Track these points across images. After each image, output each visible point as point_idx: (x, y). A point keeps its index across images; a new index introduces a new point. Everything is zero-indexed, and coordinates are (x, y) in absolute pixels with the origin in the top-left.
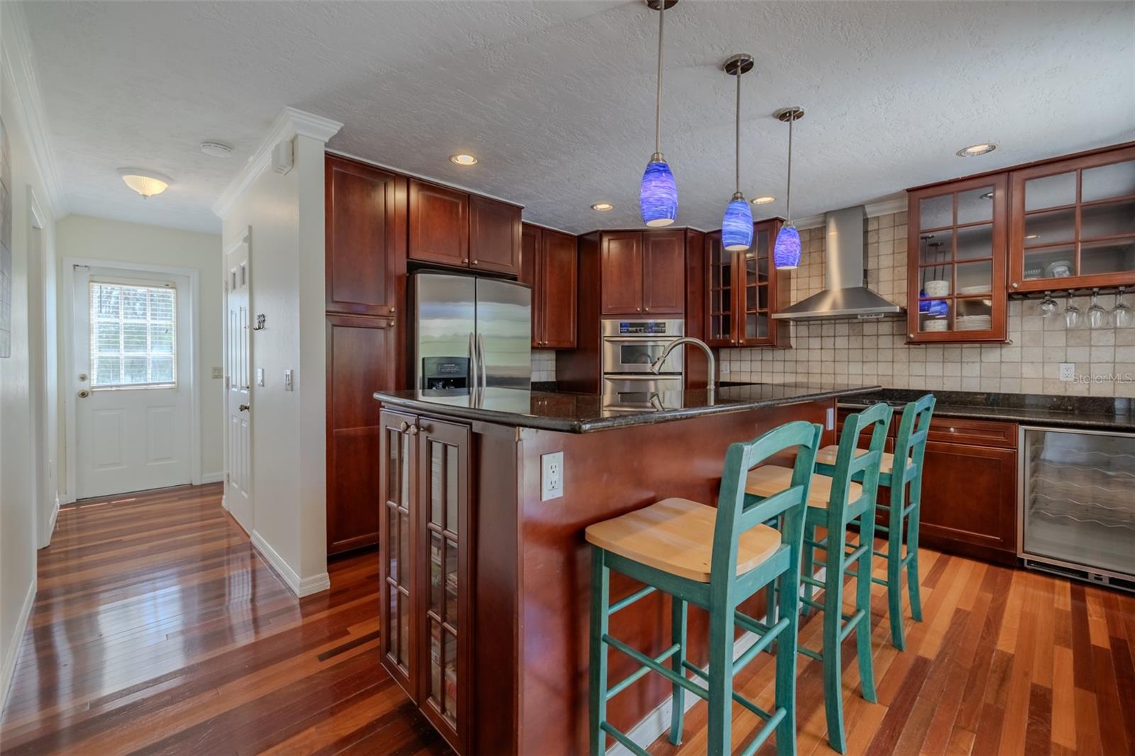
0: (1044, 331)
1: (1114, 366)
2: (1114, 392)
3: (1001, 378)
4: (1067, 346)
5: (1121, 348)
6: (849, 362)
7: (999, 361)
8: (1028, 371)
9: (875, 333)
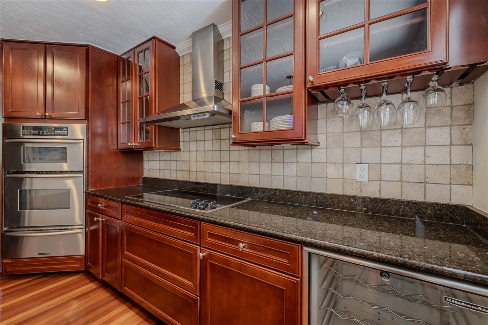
0: (343, 132)
1: (401, 168)
2: (401, 194)
3: (311, 177)
4: (362, 147)
5: (407, 148)
6: (212, 162)
7: (310, 162)
8: (332, 171)
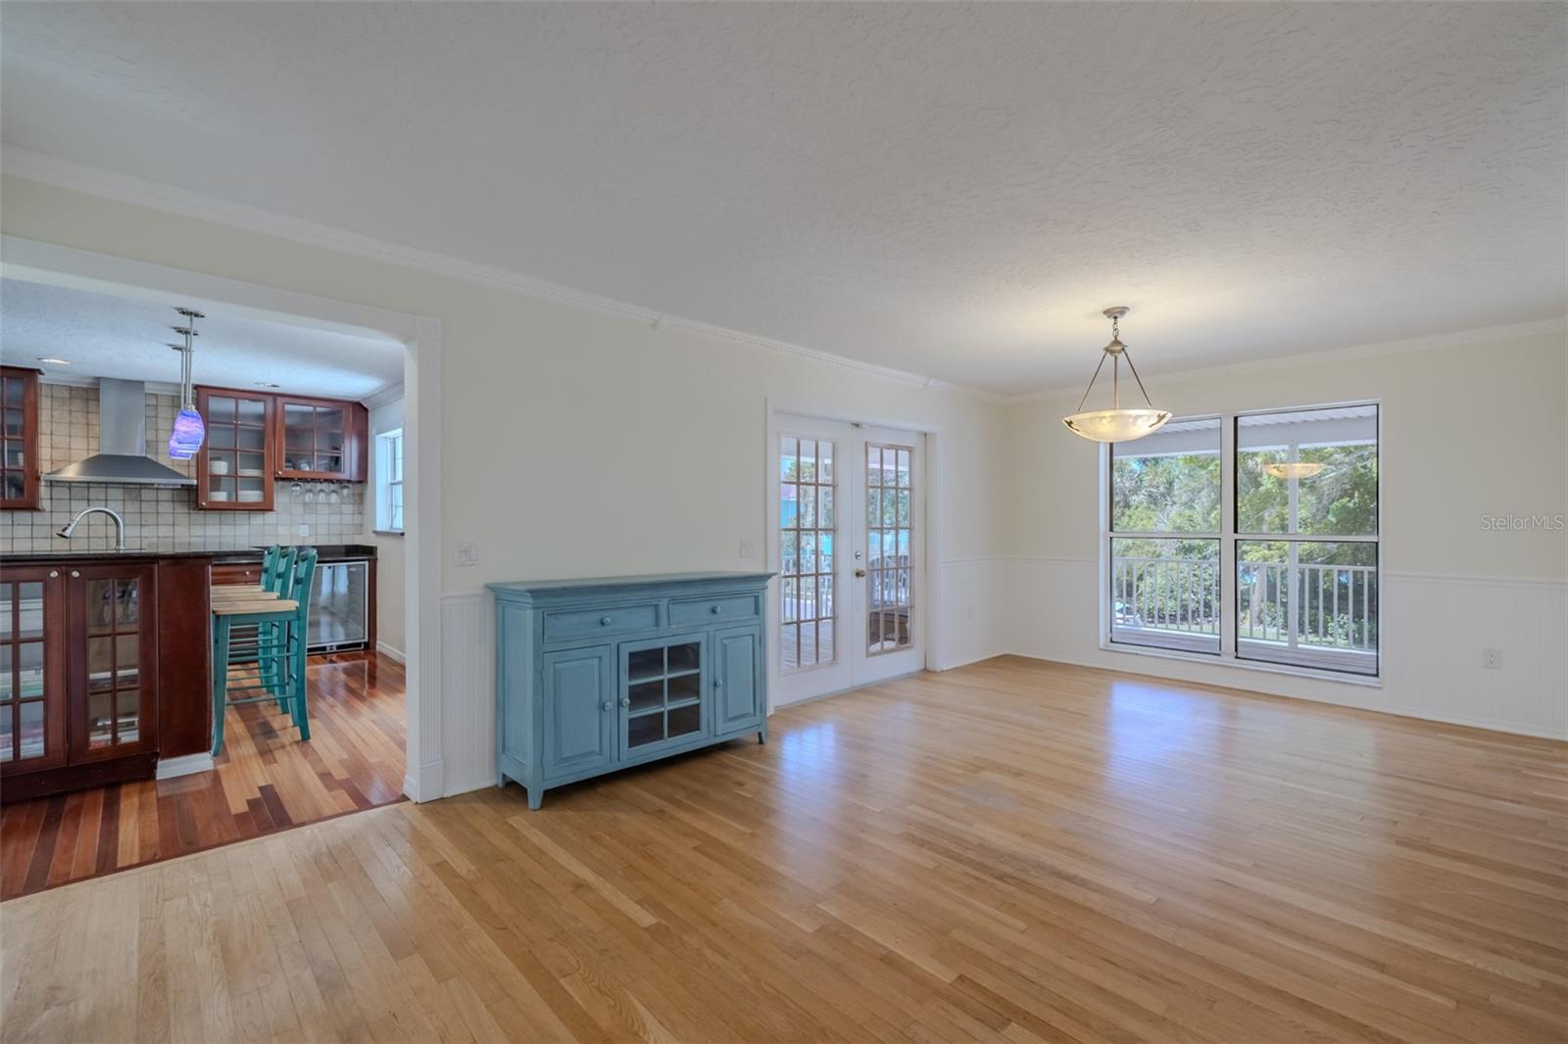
0: (293, 504)
2: (329, 542)
4: (305, 514)
5: (332, 515)
9: (154, 500)
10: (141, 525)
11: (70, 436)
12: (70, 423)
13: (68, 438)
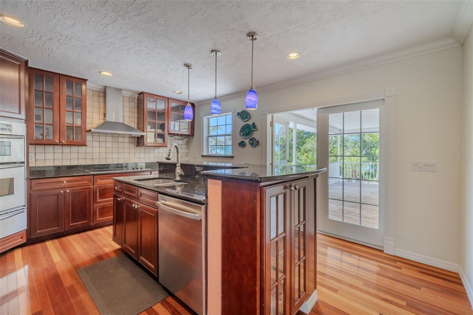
6: (112, 153)
9: (123, 142)
10: (118, 153)
11: (93, 112)
12: (93, 107)
13: (92, 113)
